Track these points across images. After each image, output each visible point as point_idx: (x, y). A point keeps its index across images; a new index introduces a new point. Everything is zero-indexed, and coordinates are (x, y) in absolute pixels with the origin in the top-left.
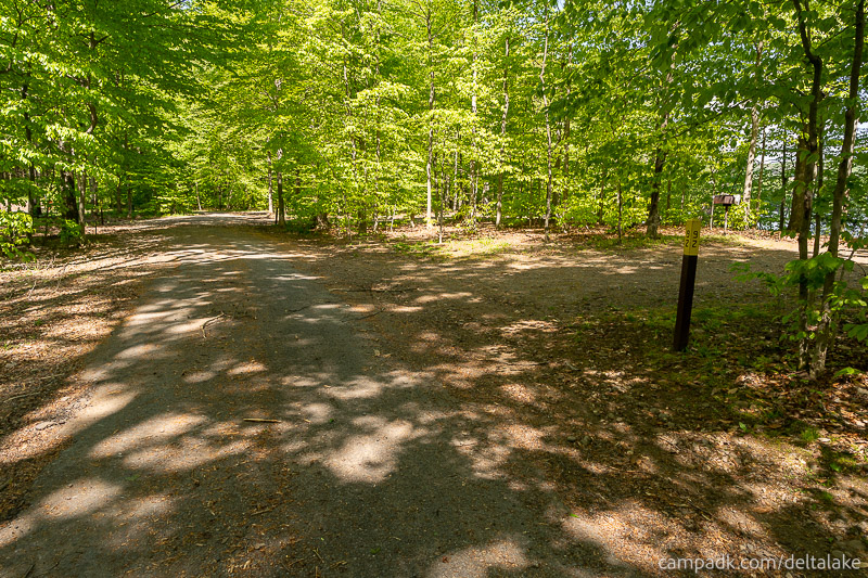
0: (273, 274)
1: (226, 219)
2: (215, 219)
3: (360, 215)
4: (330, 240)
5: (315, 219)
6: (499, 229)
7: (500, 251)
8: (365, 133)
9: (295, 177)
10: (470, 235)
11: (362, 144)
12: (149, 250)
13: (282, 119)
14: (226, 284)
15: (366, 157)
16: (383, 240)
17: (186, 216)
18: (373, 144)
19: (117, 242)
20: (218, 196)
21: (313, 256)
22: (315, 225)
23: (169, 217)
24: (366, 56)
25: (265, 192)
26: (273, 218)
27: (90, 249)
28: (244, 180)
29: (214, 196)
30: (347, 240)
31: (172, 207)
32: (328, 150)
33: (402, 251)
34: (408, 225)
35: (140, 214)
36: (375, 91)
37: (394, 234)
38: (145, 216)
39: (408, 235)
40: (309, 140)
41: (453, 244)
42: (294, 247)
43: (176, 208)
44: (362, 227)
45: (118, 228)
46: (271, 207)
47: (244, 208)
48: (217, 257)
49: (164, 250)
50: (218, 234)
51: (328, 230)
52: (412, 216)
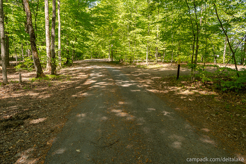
0: (112, 70)
1: (99, 60)
2: (97, 60)
3: (130, 59)
4: (123, 65)
5: (120, 60)
6: (163, 63)
7: (160, 67)
8: (132, 41)
9: (115, 50)
10: (155, 64)
11: (131, 43)
12: (86, 66)
13: (114, 37)
14: (104, 71)
15: (132, 46)
16: (135, 65)
17: (89, 60)
18: (134, 43)
19: (78, 64)
20: (96, 55)
21: (119, 68)
22: (120, 62)
23: (86, 60)
24: (133, 23)
25: (108, 54)
26: (110, 60)
27: (74, 66)
28: (103, 51)
29: (95, 55)
30: (127, 65)
31: (86, 58)
32: (123, 44)
33: (139, 67)
34: (142, 62)
35: (79, 59)
36: (135, 31)
37: (138, 64)
38: (80, 59)
39: (141, 64)
40: (119, 42)
41: (150, 66)
42: (116, 66)
43: (87, 58)
44: (131, 62)
45: (76, 62)
46: (109, 58)
47: (102, 58)
48: (100, 67)
49: (89, 66)
50: (99, 63)
51: (123, 63)
52: (143, 60)
